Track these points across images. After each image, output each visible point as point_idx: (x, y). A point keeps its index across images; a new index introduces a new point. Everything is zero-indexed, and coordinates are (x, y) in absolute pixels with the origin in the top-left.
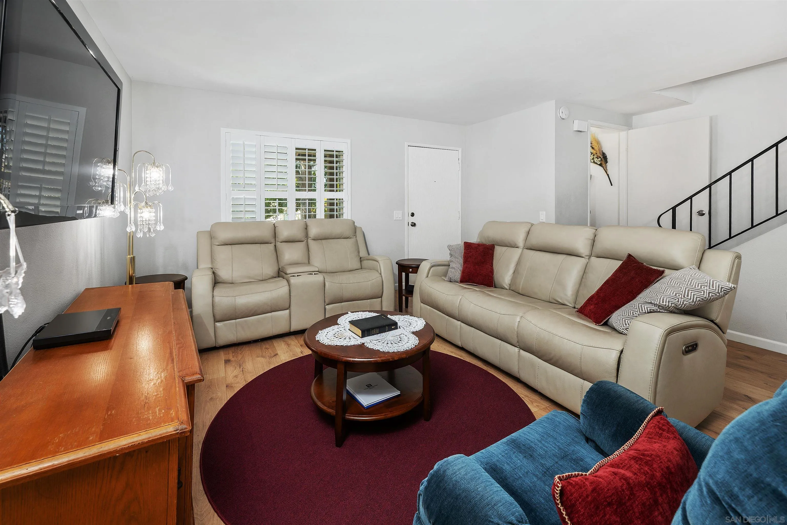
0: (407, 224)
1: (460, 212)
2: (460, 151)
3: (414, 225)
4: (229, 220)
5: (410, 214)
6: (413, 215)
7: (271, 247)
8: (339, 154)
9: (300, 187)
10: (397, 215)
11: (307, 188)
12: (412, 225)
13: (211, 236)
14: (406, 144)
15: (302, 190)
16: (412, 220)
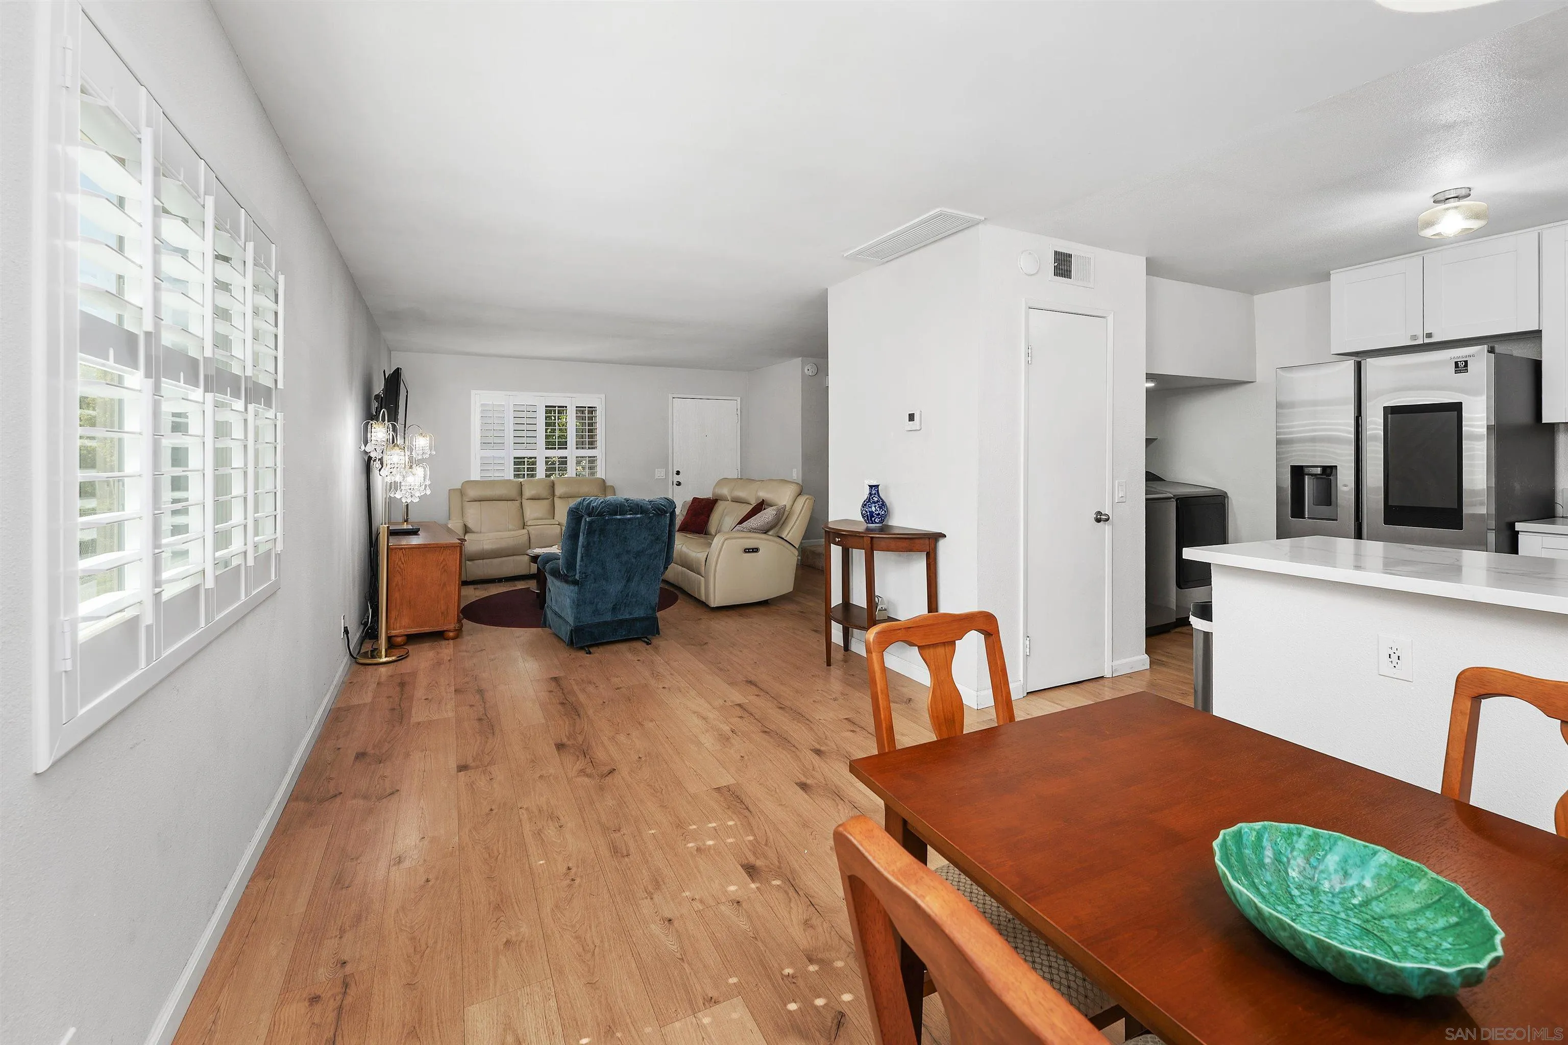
0: (671, 483)
1: (739, 470)
2: (739, 400)
3: (679, 484)
4: (478, 478)
5: (675, 472)
6: (678, 473)
7: (517, 503)
8: (592, 410)
9: (550, 445)
10: (660, 473)
11: (557, 447)
12: (677, 485)
13: (461, 492)
14: (670, 396)
15: (551, 449)
16: (677, 478)
